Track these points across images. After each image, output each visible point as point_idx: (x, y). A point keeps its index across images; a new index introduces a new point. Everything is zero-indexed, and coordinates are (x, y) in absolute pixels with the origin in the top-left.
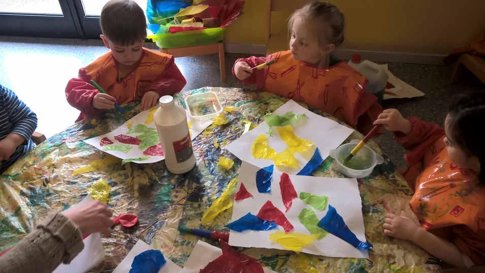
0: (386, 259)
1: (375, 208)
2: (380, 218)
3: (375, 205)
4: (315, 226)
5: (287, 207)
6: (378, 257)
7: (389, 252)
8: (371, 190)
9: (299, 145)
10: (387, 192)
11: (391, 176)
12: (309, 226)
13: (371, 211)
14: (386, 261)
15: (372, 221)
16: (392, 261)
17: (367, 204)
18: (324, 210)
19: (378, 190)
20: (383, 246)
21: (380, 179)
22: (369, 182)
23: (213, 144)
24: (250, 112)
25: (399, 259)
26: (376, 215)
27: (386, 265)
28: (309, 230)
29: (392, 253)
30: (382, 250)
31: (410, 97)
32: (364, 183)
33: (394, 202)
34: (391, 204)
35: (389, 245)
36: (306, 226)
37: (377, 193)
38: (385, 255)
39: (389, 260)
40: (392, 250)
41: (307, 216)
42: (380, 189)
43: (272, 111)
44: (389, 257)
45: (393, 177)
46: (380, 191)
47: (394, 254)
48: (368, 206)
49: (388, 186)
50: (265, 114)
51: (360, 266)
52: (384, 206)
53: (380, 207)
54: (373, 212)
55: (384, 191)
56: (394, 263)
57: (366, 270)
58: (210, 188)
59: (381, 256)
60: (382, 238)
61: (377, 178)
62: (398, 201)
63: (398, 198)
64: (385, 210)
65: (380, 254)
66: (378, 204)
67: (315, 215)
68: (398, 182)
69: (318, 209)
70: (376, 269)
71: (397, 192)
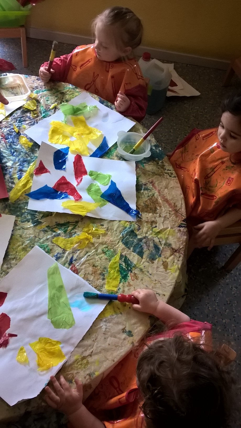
0: (150, 224)
1: (146, 187)
2: (148, 194)
3: (146, 184)
4: (99, 197)
5: (78, 182)
6: (145, 223)
7: (153, 219)
8: (145, 173)
9: (90, 133)
10: (156, 175)
11: (160, 162)
12: (94, 197)
13: (143, 189)
14: (149, 225)
15: (143, 196)
16: (154, 226)
17: (141, 183)
18: (107, 185)
19: (150, 173)
20: (149, 215)
21: (152, 164)
22: (144, 166)
23: (13, 129)
24: (47, 100)
25: (159, 224)
26: (146, 192)
27: (149, 228)
28: (94, 200)
29: (155, 220)
30: (148, 218)
31: (188, 96)
32: (140, 167)
33: (161, 182)
34: (158, 183)
35: (153, 214)
36: (91, 197)
37: (149, 175)
38: (149, 221)
39: (152, 225)
40: (155, 218)
41: (93, 189)
42: (151, 172)
43: (67, 101)
44: (152, 222)
45: (162, 162)
46: (151, 173)
47: (157, 221)
48: (141, 185)
49: (158, 169)
50: (61, 103)
51: (131, 229)
52: (153, 185)
53: (150, 186)
54: (144, 190)
55: (154, 174)
56: (156, 227)
57: (135, 232)
58: (12, 168)
59: (147, 222)
60: (149, 209)
61: (150, 163)
62: (163, 181)
63: (164, 179)
64: (153, 188)
65: (146, 220)
66: (149, 184)
67: (100, 189)
68: (165, 167)
69: (102, 184)
70: (143, 231)
71: (164, 175)
